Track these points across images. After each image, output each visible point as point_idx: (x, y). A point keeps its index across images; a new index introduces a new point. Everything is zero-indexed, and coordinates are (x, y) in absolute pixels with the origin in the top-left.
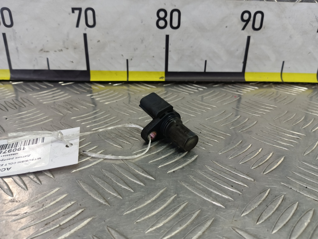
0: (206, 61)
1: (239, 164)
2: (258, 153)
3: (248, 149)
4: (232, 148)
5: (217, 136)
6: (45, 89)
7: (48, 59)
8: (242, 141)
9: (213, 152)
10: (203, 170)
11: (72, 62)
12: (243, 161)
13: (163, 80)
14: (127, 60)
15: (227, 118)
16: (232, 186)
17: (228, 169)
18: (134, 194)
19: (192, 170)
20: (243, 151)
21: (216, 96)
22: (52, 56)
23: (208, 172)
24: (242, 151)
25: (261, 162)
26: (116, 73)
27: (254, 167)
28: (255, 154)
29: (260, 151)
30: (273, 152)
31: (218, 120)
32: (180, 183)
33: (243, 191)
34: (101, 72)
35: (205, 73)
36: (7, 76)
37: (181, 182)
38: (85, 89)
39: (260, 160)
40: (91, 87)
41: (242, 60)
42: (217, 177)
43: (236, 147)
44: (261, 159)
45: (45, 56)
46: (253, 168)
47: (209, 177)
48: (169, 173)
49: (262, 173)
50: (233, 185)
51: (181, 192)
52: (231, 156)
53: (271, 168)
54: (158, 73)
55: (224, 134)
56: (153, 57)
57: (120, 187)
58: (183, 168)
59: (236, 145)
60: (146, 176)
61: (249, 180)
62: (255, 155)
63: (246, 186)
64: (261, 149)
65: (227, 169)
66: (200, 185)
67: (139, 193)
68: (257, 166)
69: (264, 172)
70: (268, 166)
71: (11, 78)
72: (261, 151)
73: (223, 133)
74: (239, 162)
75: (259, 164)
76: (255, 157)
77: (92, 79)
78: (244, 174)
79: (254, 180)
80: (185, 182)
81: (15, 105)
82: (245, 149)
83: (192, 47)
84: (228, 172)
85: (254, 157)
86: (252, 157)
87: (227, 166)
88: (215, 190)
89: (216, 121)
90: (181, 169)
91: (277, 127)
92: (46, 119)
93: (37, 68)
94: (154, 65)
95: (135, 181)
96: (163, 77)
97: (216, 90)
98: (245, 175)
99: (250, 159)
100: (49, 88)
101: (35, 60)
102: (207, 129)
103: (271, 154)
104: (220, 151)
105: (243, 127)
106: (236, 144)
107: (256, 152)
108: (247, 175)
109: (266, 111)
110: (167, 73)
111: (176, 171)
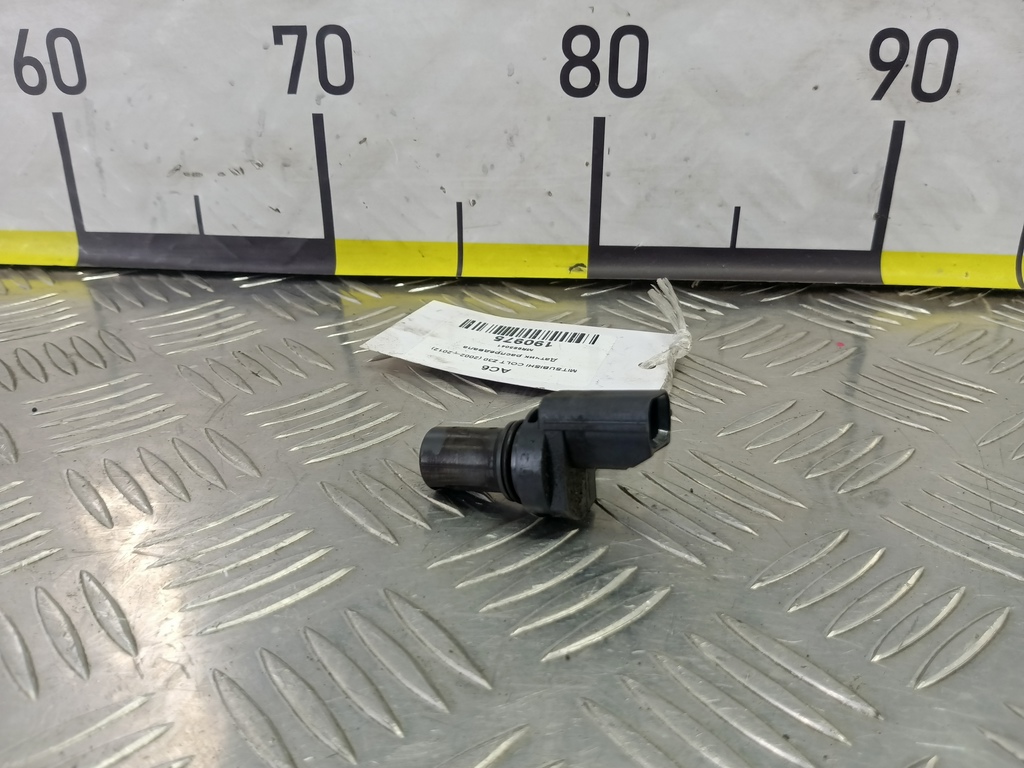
0: (737, 210)
1: (826, 639)
2: (904, 589)
3: (867, 571)
4: (806, 563)
5: (754, 509)
6: (186, 303)
7: (196, 199)
8: (848, 535)
9: (731, 576)
10: (681, 658)
11: (277, 210)
12: (843, 626)
13: (583, 275)
14: (459, 205)
15: (798, 433)
16: (786, 737)
17: (779, 656)
18: (405, 748)
19: (637, 656)
20: (848, 577)
21: (767, 339)
22: (210, 190)
23: (701, 667)
24: (842, 581)
25: (913, 630)
26: (422, 249)
27: (882, 653)
28: (891, 596)
29: (912, 581)
30: (963, 589)
31: (763, 439)
32: (585, 710)
33: (828, 761)
34: (370, 246)
35: (733, 254)
36: (69, 255)
37: (588, 708)
38: (312, 305)
39: (908, 624)
40: (337, 300)
41: (874, 209)
42: (731, 694)
43: (820, 559)
44: (914, 617)
45: (188, 188)
46: (877, 658)
47: (701, 692)
48: (548, 663)
49: (913, 682)
50: (789, 732)
51: (583, 753)
52: (798, 601)
53: (948, 662)
54: (565, 249)
55: (779, 500)
56: (549, 193)
57: (356, 713)
58: (606, 641)
59: (823, 552)
60: (460, 669)
61: (855, 710)
62: (892, 600)
63: (841, 738)
64: (917, 573)
65: (776, 659)
66: (659, 723)
67: (421, 744)
68: (895, 650)
69: (919, 680)
70: (937, 654)
71: (81, 259)
72: (918, 580)
73: (779, 497)
74: (827, 629)
75: (903, 640)
76: (891, 606)
77: (341, 270)
78: (838, 682)
79: (878, 714)
80: (606, 708)
81: (76, 359)
82: (855, 571)
83: (686, 160)
84: (776, 673)
85: (887, 609)
86: (879, 610)
87: (777, 646)
88: (716, 750)
89: (754, 443)
90: (596, 646)
91: (987, 479)
92: (161, 416)
93: (162, 228)
94: (552, 224)
95: (416, 690)
96: (582, 265)
97: (769, 314)
98: (842, 689)
99: (871, 615)
100: (197, 296)
101: (155, 203)
102: (720, 474)
103: (956, 597)
104: (757, 577)
105: (859, 475)
106: (823, 546)
107: (899, 586)
108: (852, 690)
109: (953, 409)
110: (597, 251)
111: (577, 653)
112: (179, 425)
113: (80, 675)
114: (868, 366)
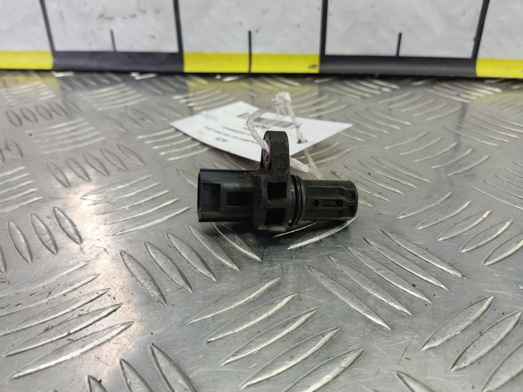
0: (400, 35)
1: (437, 242)
2: (481, 219)
3: (461, 211)
4: (429, 207)
5: (403, 182)
6: (105, 85)
7: (112, 33)
8: (451, 195)
9: (388, 213)
10: (360, 249)
11: (153, 37)
12: (447, 236)
13: (316, 71)
14: (250, 33)
15: (428, 147)
16: (414, 285)
17: (412, 249)
18: (217, 286)
19: (337, 248)
20: (450, 213)
21: (415, 103)
22: (118, 26)
23: (370, 253)
24: (447, 215)
25: (484, 238)
26: (230, 57)
27: (467, 248)
28: (473, 222)
29: (485, 216)
30: (512, 220)
31: (409, 150)
32: (309, 271)
33: (436, 297)
34: (202, 56)
35: (398, 59)
36: (47, 62)
37: (310, 270)
38: (172, 86)
39: (481, 236)
40: (185, 84)
41: (473, 34)
42: (386, 265)
43: (437, 205)
44: (485, 232)
45: (107, 26)
46: (464, 251)
47: (369, 264)
48: (291, 250)
49: (482, 262)
50: (415, 284)
51: (307, 289)
52: (423, 224)
53: (502, 253)
54: (306, 57)
55: (416, 178)
56: (298, 26)
57: (193, 270)
58: (321, 241)
59: (438, 203)
60: (245, 252)
61: (451, 274)
62: (474, 225)
63: (443, 287)
64: (488, 213)
65: (410, 250)
66: (347, 277)
67: (225, 284)
68: (474, 247)
69: (486, 261)
70: (496, 249)
71: (54, 65)
72: (488, 216)
73: (416, 176)
74: (438, 237)
75: (479, 242)
76: (473, 227)
77: (188, 68)
78: (442, 260)
79: (463, 276)
80: (319, 270)
81: (51, 111)
82: (454, 211)
83: (373, 6)
84: (410, 256)
85: (470, 229)
86: (467, 229)
87: (411, 244)
88: (377, 290)
89: (405, 151)
90: (316, 243)
93: (95, 48)
94: (300, 43)
95: (223, 261)
96: (316, 65)
97: (416, 91)
98: (444, 264)
99: (462, 231)
100: (113, 83)
101: (91, 35)
102: (384, 166)
103: (508, 224)
104: (402, 213)
105: (460, 167)
106: (438, 199)
107: (478, 218)
108: (450, 265)
109: (511, 137)
110: (324, 58)
111: (306, 246)
112: (104, 142)
113: (53, 253)
114: (468, 117)
